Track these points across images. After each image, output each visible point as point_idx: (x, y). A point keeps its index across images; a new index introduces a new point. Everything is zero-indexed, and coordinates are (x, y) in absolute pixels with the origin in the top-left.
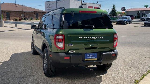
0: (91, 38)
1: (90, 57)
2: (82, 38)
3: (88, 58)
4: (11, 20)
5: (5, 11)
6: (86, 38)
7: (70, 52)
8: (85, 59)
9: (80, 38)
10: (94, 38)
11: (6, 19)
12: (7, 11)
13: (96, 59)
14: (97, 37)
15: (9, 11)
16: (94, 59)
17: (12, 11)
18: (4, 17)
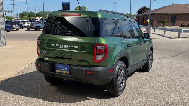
0: (63, 46)
1: (61, 68)
2: (54, 45)
3: (59, 70)
4: (176, 26)
5: (170, 14)
6: (58, 45)
7: (45, 59)
8: (56, 70)
9: (52, 45)
10: (66, 47)
11: (170, 24)
12: (173, 14)
13: (68, 73)
14: (70, 46)
15: (175, 14)
16: (65, 72)
17: (180, 14)
18: (168, 22)
